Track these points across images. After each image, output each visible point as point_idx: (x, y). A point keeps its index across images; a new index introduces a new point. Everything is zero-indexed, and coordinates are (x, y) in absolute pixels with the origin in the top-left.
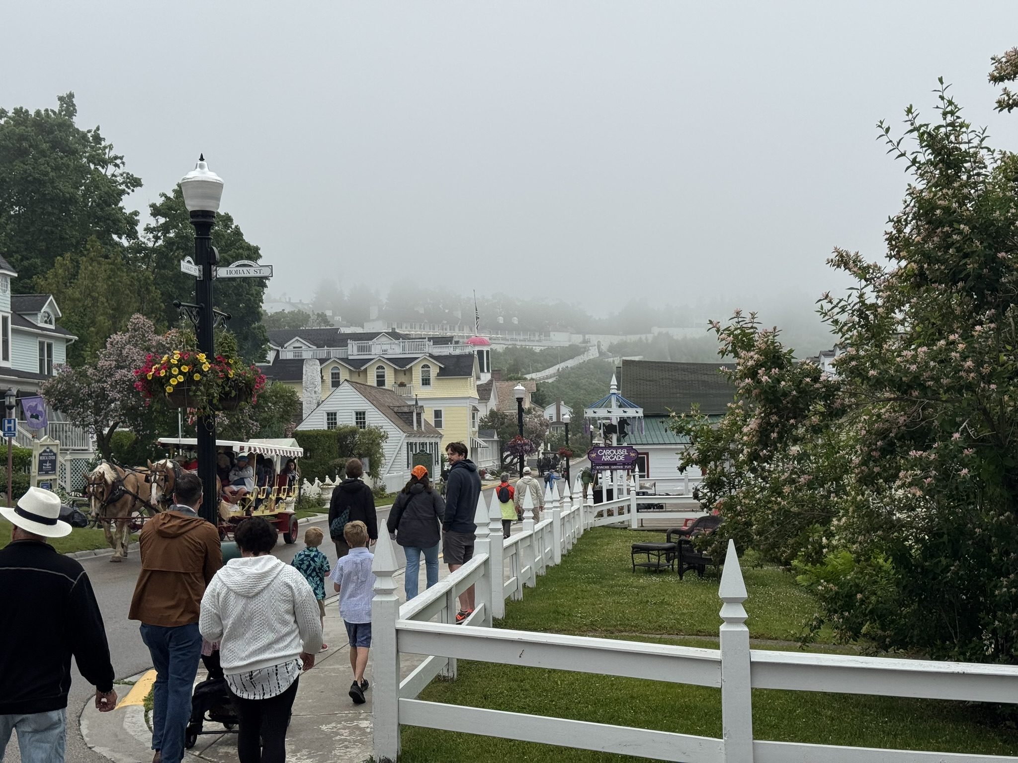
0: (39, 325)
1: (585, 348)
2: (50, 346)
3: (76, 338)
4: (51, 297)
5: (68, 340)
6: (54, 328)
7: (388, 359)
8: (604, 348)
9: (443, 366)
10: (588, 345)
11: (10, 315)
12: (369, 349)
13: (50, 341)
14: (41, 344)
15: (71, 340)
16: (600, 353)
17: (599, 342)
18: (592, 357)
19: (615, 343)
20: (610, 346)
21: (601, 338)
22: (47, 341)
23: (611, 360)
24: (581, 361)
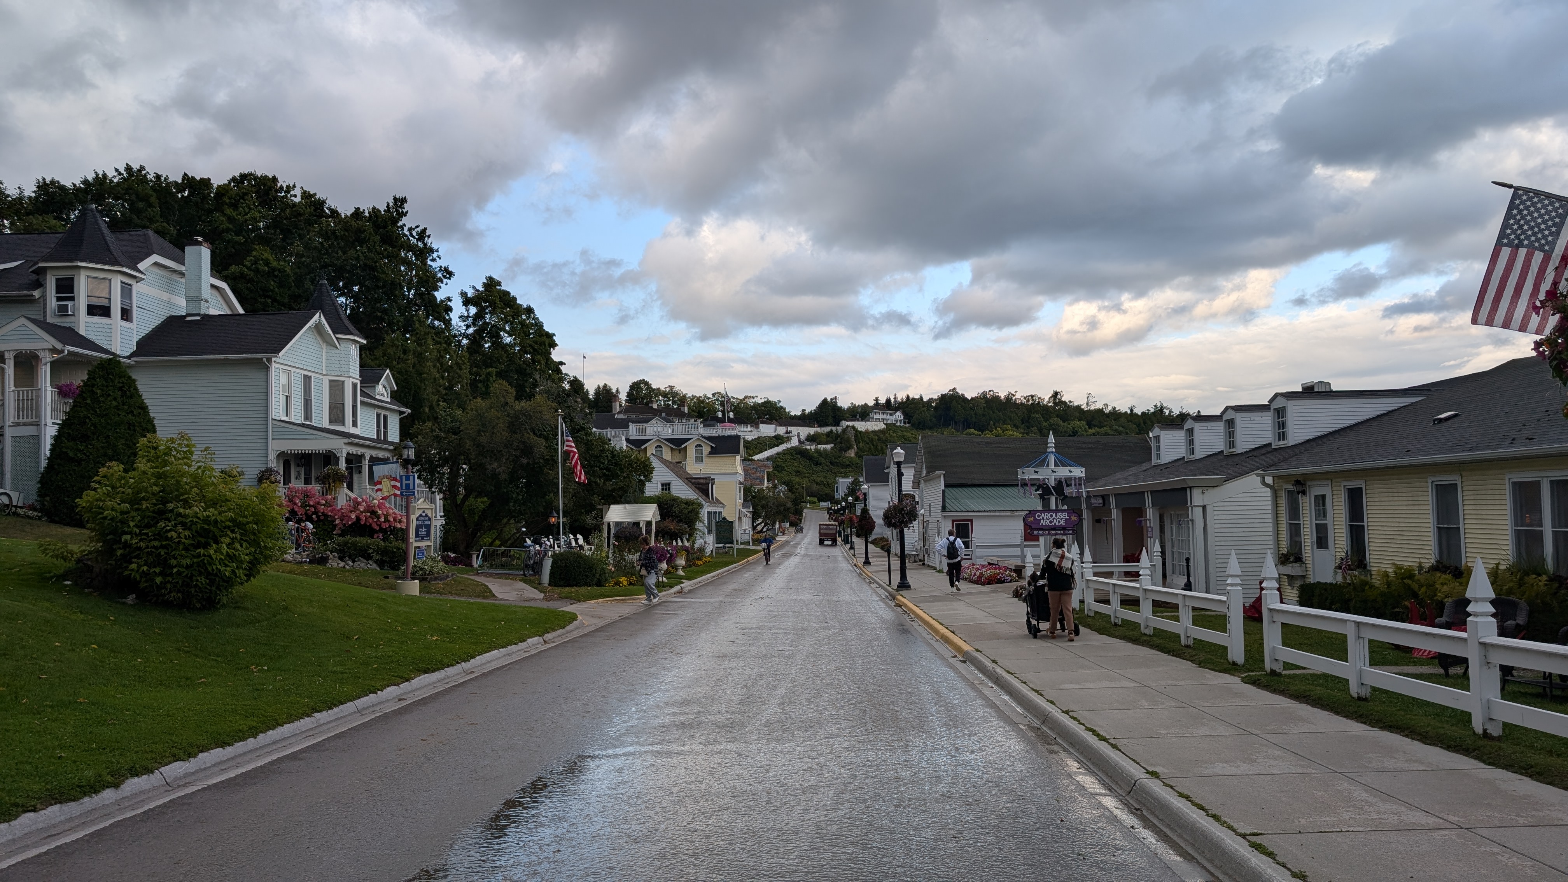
0: (377, 397)
1: (788, 437)
2: (385, 417)
3: (409, 411)
4: (388, 371)
5: (401, 413)
6: (389, 401)
7: (665, 439)
8: (803, 438)
9: (714, 446)
10: (790, 435)
11: (358, 382)
12: (644, 431)
13: (386, 413)
14: (378, 416)
15: (404, 413)
16: (800, 441)
17: (799, 433)
18: (793, 445)
19: (812, 433)
20: (808, 436)
21: (800, 430)
22: (383, 412)
23: (808, 447)
24: (785, 448)
